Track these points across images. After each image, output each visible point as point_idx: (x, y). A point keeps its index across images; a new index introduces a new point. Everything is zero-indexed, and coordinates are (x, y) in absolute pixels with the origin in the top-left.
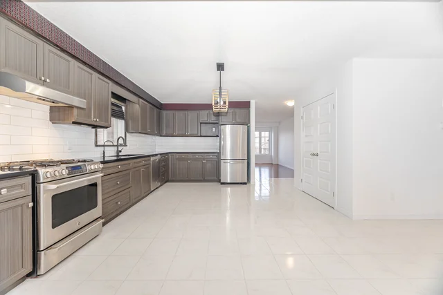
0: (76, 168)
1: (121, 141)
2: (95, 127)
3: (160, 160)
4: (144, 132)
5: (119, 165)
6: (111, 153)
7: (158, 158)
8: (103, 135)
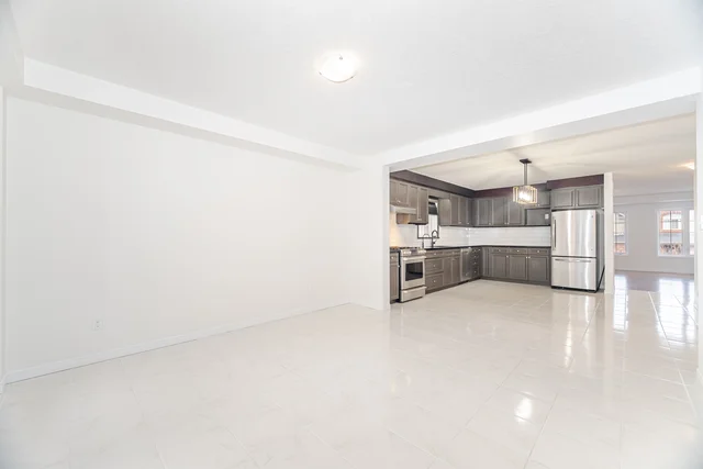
0: (414, 251)
1: (435, 234)
2: (417, 224)
3: (471, 254)
4: (454, 225)
5: (435, 254)
6: (428, 244)
7: (469, 250)
8: (422, 230)
